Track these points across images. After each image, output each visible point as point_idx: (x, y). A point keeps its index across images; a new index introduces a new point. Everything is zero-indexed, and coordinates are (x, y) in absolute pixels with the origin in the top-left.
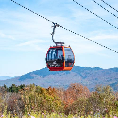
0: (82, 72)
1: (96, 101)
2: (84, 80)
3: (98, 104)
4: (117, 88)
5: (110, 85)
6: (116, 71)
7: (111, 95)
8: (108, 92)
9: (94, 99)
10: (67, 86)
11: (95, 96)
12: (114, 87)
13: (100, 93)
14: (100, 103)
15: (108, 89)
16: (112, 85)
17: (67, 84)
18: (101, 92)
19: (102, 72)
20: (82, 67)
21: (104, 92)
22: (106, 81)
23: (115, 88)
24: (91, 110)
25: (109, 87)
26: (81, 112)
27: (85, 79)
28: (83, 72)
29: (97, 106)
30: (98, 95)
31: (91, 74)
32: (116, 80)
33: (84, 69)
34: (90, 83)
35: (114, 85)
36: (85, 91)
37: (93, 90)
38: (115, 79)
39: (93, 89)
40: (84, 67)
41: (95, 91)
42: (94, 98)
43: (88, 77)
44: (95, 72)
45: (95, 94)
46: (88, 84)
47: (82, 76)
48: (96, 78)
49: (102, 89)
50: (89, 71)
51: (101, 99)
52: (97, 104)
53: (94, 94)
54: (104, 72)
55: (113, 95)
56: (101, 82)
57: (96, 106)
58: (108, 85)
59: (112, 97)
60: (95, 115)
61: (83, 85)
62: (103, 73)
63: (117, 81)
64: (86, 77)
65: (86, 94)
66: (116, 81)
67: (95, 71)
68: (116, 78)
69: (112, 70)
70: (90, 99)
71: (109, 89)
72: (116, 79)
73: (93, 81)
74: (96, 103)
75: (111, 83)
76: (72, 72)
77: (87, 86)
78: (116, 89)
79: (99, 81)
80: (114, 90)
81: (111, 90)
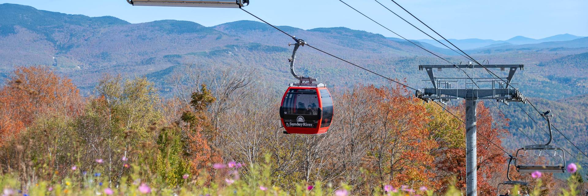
0: (57, 29)
1: (99, 129)
2: (62, 58)
3: (108, 138)
4: (171, 87)
5: (148, 76)
6: (170, 32)
7: (151, 109)
8: (142, 99)
9: (93, 122)
10: (6, 77)
11: (97, 112)
12: (163, 84)
13: (114, 103)
14: (113, 136)
15: (143, 90)
16: (155, 76)
17: (5, 68)
18: (118, 100)
19: (125, 34)
20: (58, 14)
21: (128, 100)
22: (137, 64)
23: (166, 86)
24: (76, 160)
25: (148, 83)
26: (42, 168)
27: (66, 53)
28: (59, 31)
29: (104, 145)
30: (109, 110)
31: (86, 38)
32: (169, 61)
33: (66, 22)
34: (82, 66)
35: (164, 77)
36: (64, 95)
37: (92, 93)
38: (166, 56)
39: (91, 87)
40: (64, 14)
41: (98, 94)
42: (95, 120)
43: (78, 47)
44: (103, 30)
45: (97, 106)
46: (76, 71)
47: (58, 43)
48: (103, 54)
49: (122, 88)
50: (82, 28)
51: (117, 120)
52: (102, 138)
53: (93, 104)
54: (129, 34)
55: (156, 110)
56: (119, 66)
57: (101, 144)
58: (143, 77)
59: (155, 117)
60: (87, 177)
61: (61, 73)
62: (128, 36)
63: (172, 65)
64: (70, 47)
65: (69, 104)
66: (169, 65)
67: (101, 29)
68: (170, 54)
69: (157, 28)
70: (80, 122)
71: (145, 89)
72: (171, 56)
73: (92, 60)
74: (99, 134)
75: (151, 69)
76: (24, 29)
77: (72, 79)
78: (168, 90)
79: (115, 63)
80: (162, 91)
81: (150, 93)
